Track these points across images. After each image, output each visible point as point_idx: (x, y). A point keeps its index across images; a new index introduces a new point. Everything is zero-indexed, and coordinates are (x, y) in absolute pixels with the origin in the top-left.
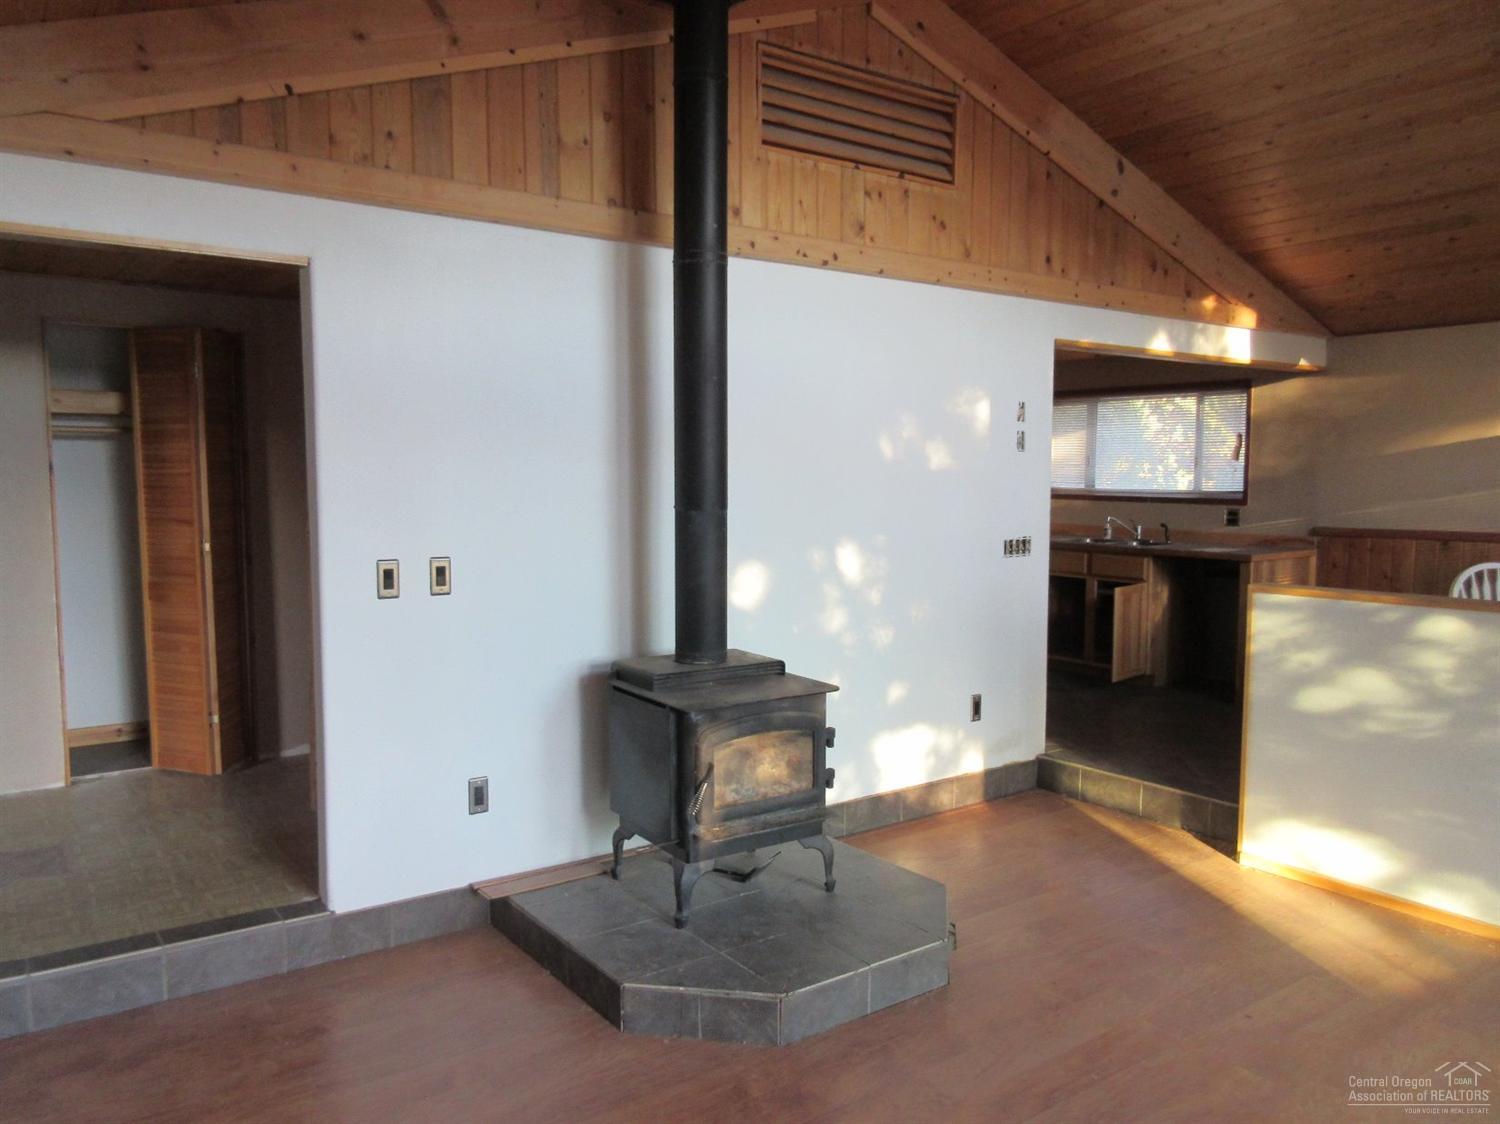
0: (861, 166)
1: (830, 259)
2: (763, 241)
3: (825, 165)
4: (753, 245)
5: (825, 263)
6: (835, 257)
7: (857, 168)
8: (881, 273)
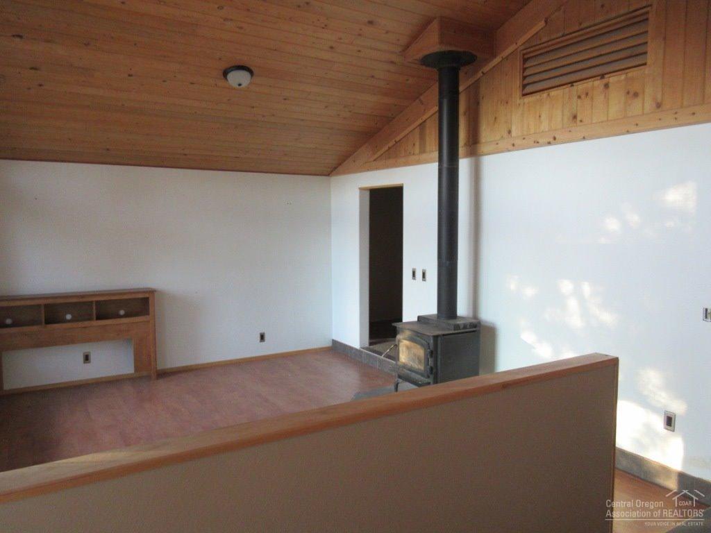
0: (574, 84)
1: (551, 140)
2: (518, 142)
3: (553, 93)
4: (513, 145)
5: (549, 143)
6: (555, 139)
7: (572, 86)
8: (584, 138)
